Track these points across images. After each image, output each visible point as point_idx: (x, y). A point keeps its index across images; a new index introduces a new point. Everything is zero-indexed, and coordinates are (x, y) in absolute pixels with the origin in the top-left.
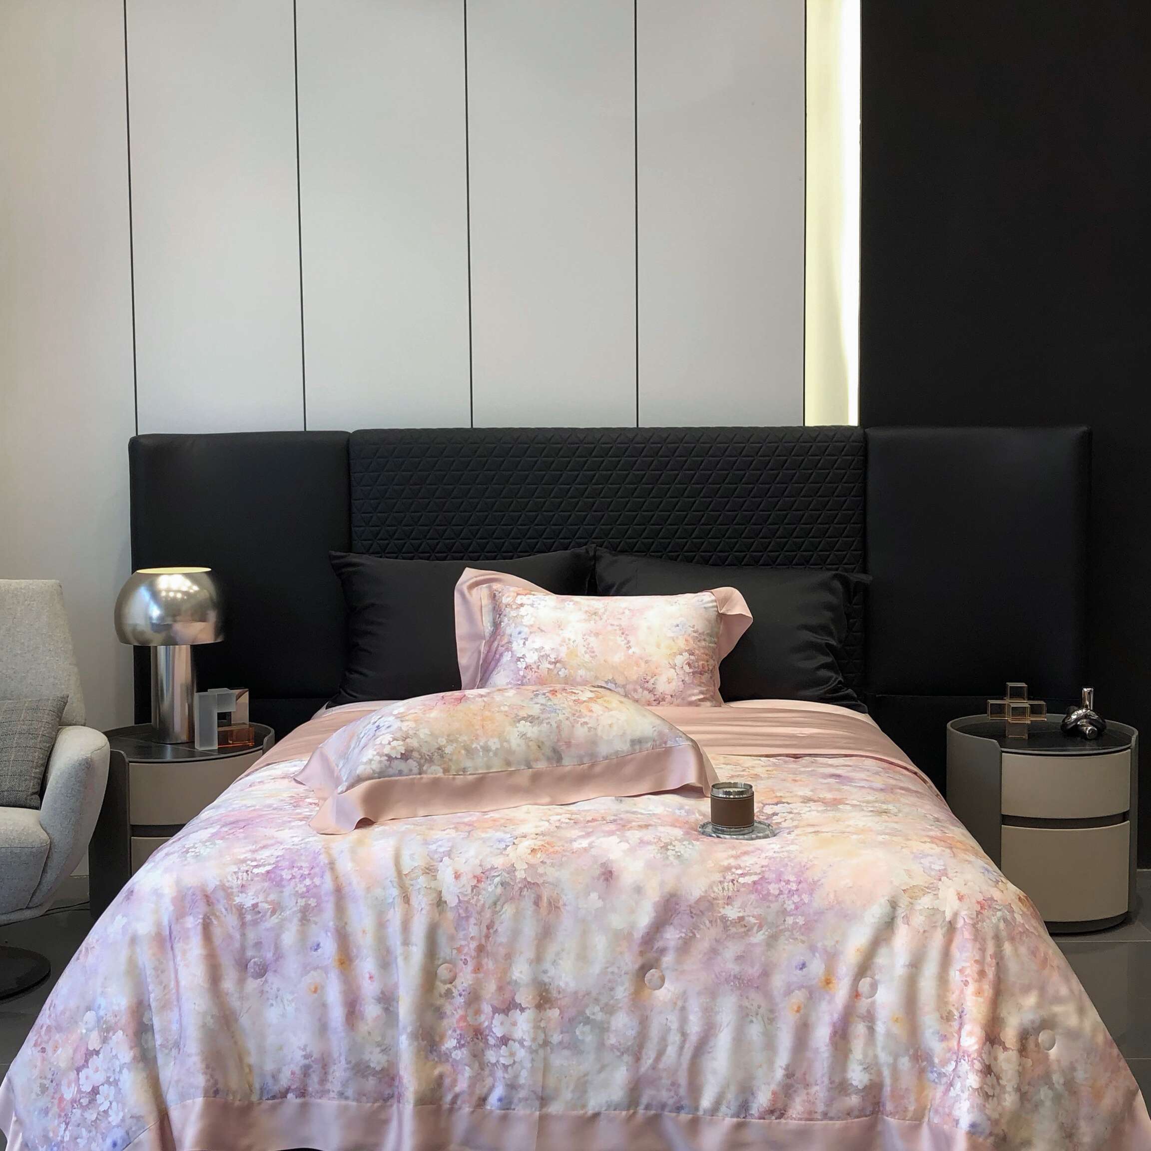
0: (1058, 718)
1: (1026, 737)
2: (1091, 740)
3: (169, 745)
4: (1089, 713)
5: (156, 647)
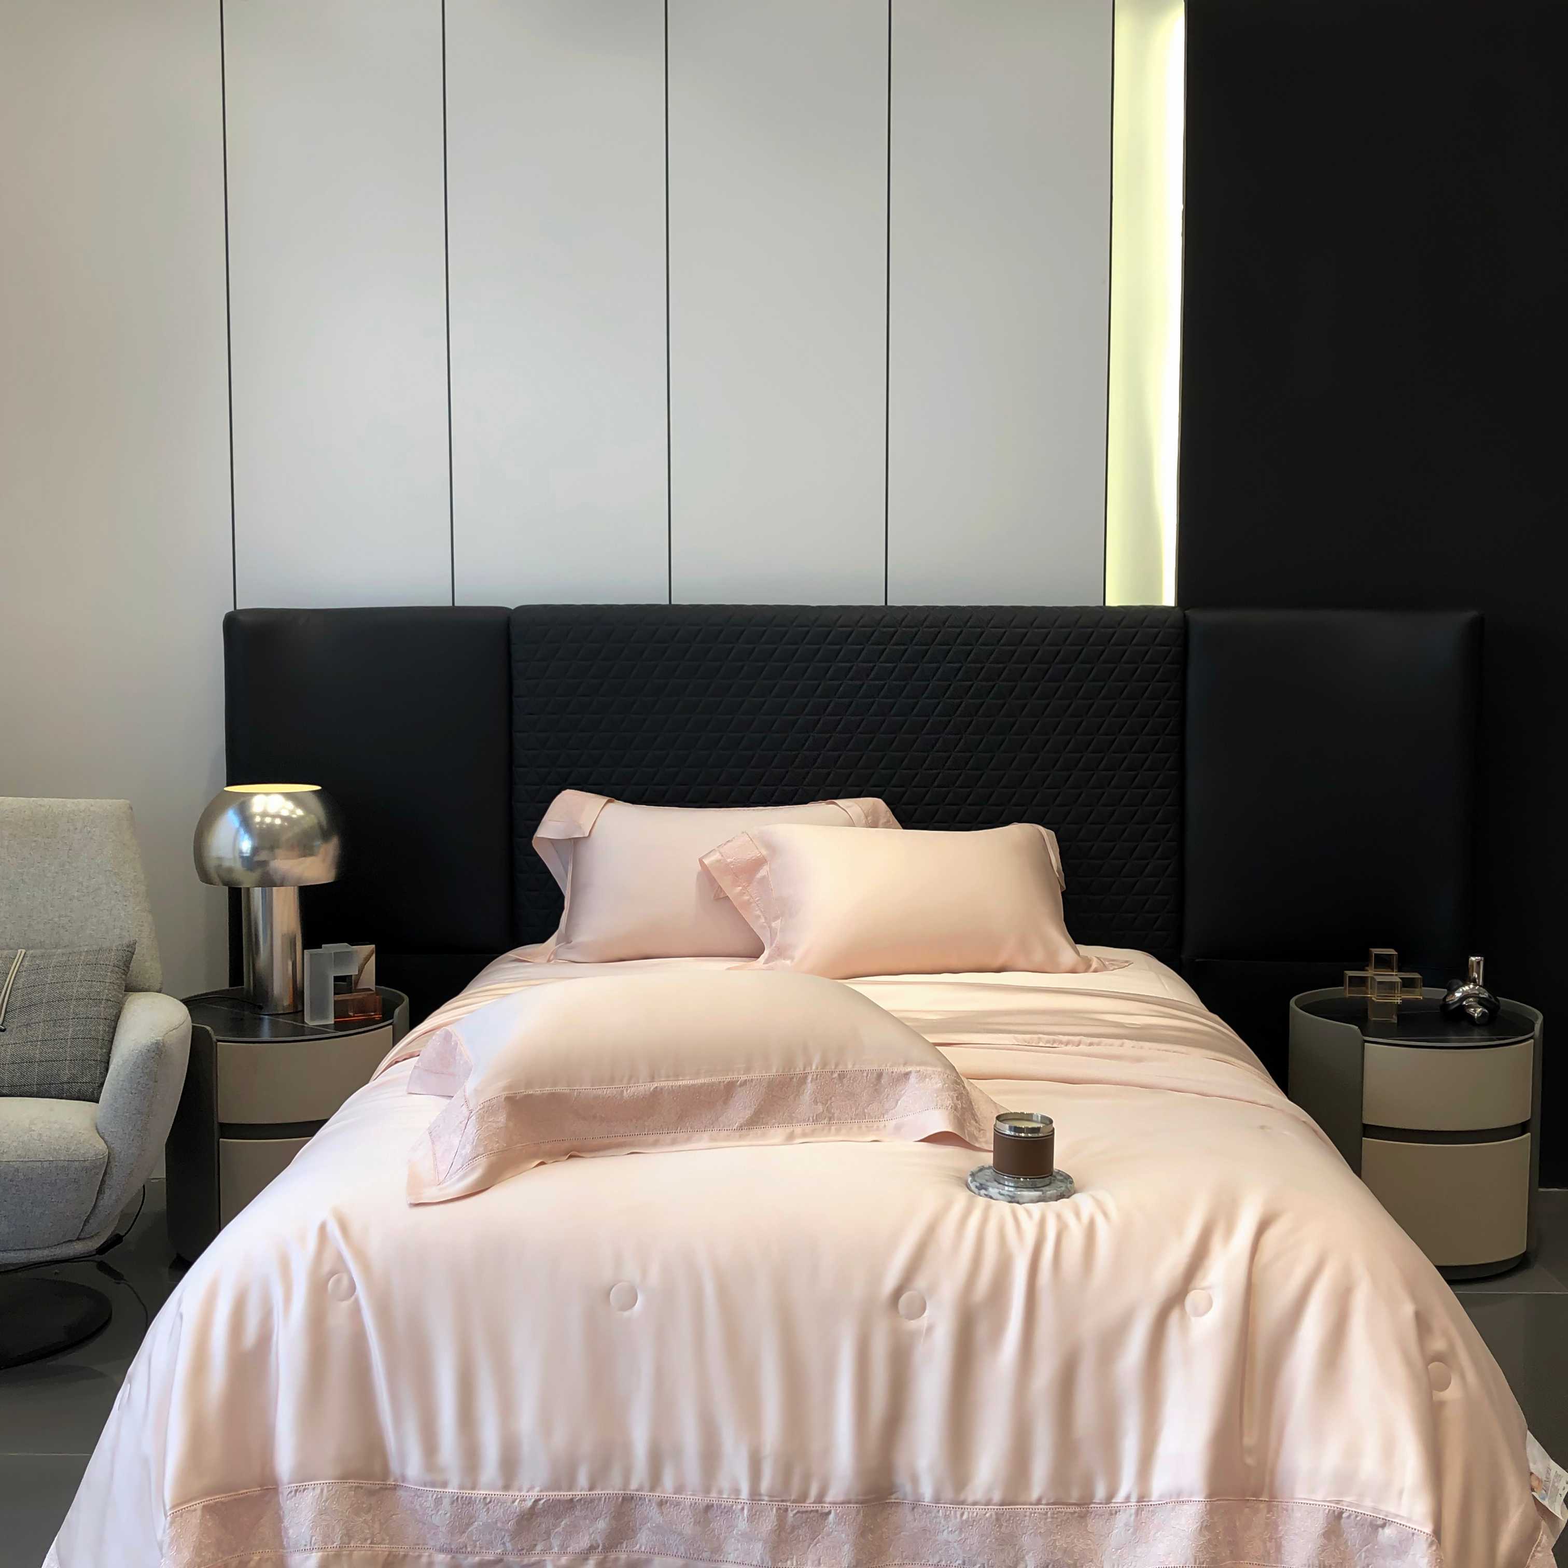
0: (1437, 993)
1: (1394, 1020)
2: (1479, 1026)
3: (266, 1017)
4: (1477, 990)
5: (248, 889)
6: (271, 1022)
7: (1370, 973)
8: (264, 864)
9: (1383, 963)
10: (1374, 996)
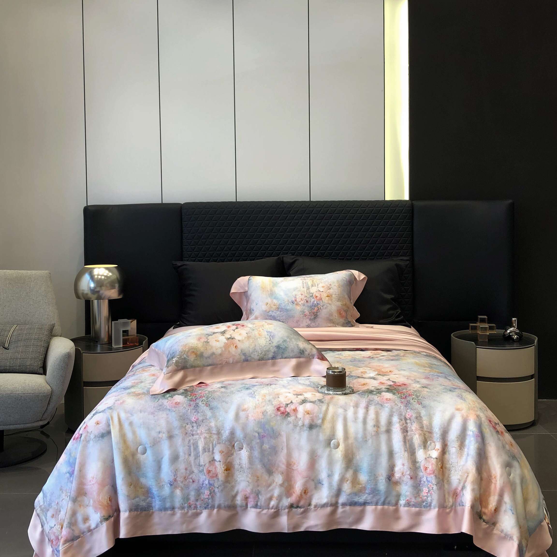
0: (501, 331)
1: (487, 340)
2: (517, 342)
3: (99, 345)
4: (515, 329)
5: (92, 301)
6: (100, 346)
7: (478, 324)
8: (98, 292)
9: (483, 321)
10: (479, 332)
